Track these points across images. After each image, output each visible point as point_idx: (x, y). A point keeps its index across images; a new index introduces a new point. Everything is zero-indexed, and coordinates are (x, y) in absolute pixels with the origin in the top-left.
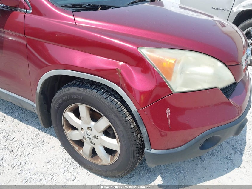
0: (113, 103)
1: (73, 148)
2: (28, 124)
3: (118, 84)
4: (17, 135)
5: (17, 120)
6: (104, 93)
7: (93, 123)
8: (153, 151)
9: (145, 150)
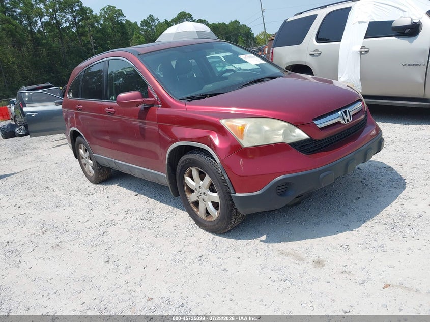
0: (209, 161)
1: (193, 210)
2: (166, 204)
3: (210, 146)
4: (156, 211)
5: (157, 202)
6: (204, 155)
7: (202, 182)
8: (238, 195)
9: (232, 194)
